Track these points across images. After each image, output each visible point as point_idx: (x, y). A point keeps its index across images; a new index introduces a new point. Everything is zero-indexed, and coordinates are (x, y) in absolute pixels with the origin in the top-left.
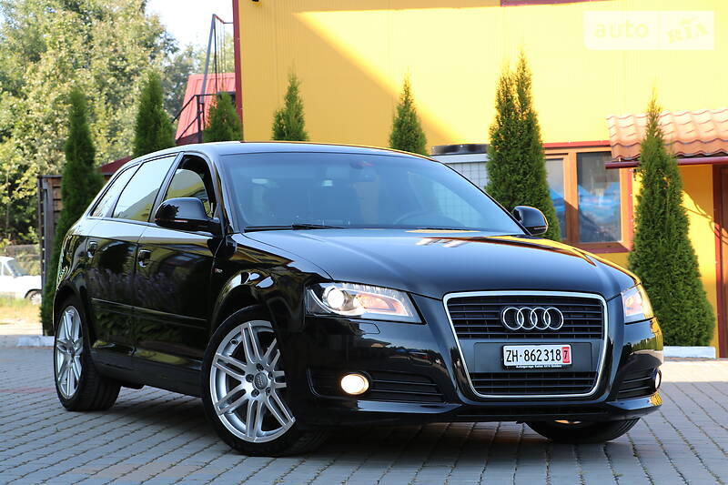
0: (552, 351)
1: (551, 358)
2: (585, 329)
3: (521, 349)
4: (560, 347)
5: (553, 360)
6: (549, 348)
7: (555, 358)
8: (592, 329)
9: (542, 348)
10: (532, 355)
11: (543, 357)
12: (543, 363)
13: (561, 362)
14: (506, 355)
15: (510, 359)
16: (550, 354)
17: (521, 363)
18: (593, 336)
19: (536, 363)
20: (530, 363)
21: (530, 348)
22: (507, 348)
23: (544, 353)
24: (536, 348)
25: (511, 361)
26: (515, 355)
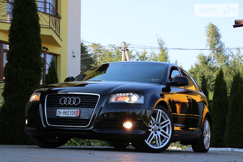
0: (73, 112)
3: (62, 111)
4: (75, 110)
5: (73, 114)
6: (72, 110)
9: (69, 110)
10: (66, 112)
12: (69, 116)
13: (75, 115)
14: (57, 112)
16: (72, 113)
17: (62, 115)
19: (67, 116)
20: (65, 115)
21: (65, 110)
22: (58, 110)
23: (70, 112)
24: (67, 110)
25: (58, 114)
26: (60, 113)
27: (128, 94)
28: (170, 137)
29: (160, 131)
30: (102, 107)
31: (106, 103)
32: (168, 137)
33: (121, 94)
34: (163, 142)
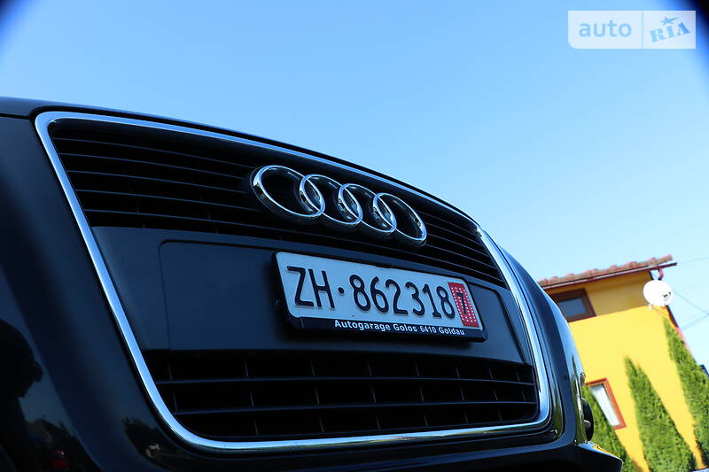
0: (428, 290)
1: (429, 310)
3: (339, 272)
4: (443, 281)
5: (436, 314)
6: (420, 279)
7: (440, 310)
9: (401, 276)
10: (375, 292)
11: (406, 302)
12: (412, 319)
13: (457, 322)
14: (289, 283)
15: (309, 294)
16: (423, 297)
17: (344, 311)
19: (391, 317)
20: (373, 315)
21: (367, 272)
23: (407, 294)
24: (384, 274)
25: (310, 304)
26: (322, 288)
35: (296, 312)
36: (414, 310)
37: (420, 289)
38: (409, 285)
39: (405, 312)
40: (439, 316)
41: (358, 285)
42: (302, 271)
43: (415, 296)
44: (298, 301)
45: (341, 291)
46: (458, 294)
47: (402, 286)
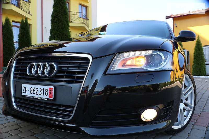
0: (43, 90)
2: (73, 77)
3: (29, 86)
4: (48, 87)
5: (43, 95)
6: (42, 87)
7: (44, 94)
8: (78, 77)
9: (39, 87)
10: (34, 90)
12: (39, 96)
13: (47, 97)
14: (23, 88)
16: (42, 91)
17: (28, 94)
18: (77, 82)
19: (35, 95)
20: (33, 95)
21: (33, 86)
22: (23, 85)
23: (39, 90)
24: (36, 86)
25: (24, 93)
26: (26, 90)
27: (144, 53)
28: (192, 108)
29: (183, 103)
30: (97, 80)
31: (105, 74)
32: (191, 107)
33: (132, 53)
34: (185, 116)
35: (23, 94)
36: (39, 94)
37: (42, 89)
38: (40, 89)
39: (38, 94)
40: (44, 95)
41: (31, 89)
42: (24, 87)
43: (41, 91)
44: (23, 92)
45: (29, 90)
46: (50, 90)
47: (39, 89)
